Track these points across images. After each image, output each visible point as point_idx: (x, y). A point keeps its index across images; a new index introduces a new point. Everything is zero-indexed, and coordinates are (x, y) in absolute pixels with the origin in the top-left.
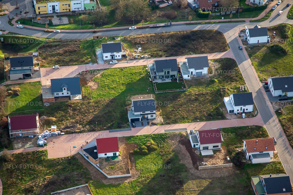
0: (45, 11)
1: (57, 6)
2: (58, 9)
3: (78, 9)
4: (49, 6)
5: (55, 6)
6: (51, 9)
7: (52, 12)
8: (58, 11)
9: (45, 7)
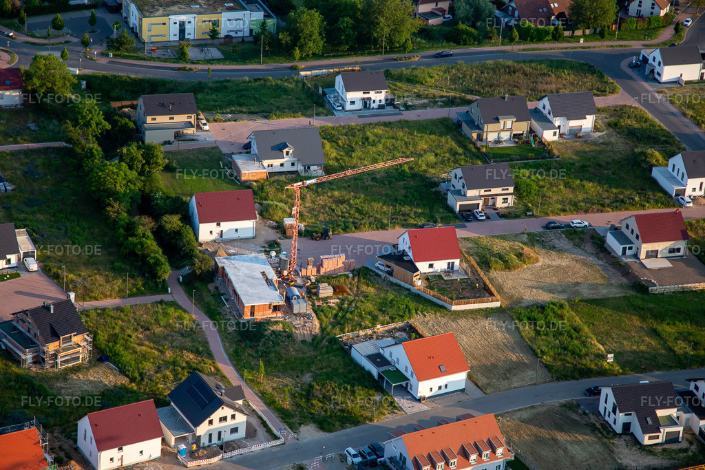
0: (162, 36)
1: (189, 22)
2: (192, 32)
3: (236, 33)
4: (172, 22)
5: (187, 23)
6: (175, 29)
7: (177, 38)
8: (191, 37)
9: (164, 24)
